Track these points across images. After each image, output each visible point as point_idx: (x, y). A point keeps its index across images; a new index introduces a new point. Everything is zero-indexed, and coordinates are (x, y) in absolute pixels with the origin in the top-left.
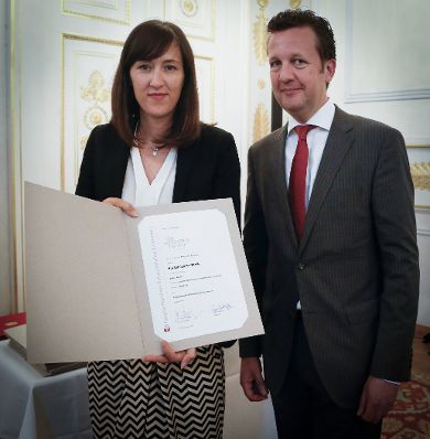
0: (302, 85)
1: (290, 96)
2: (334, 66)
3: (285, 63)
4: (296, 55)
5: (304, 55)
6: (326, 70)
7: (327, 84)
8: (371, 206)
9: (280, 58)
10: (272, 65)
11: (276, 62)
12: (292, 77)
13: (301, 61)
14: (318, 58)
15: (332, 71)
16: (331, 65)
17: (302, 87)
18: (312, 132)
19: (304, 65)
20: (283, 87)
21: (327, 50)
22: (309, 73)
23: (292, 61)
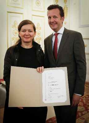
3: (52, 18)
7: (62, 23)
9: (51, 16)
10: (49, 18)
12: (54, 21)
13: (56, 17)
14: (60, 16)
15: (63, 20)
16: (63, 18)
17: (57, 23)
18: (59, 35)
19: (56, 18)
21: (62, 14)
22: (58, 20)
23: (54, 17)
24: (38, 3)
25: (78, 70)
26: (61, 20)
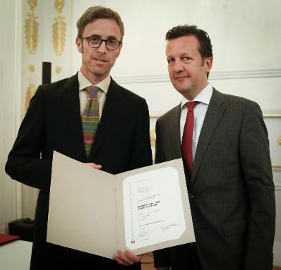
0: (189, 74)
1: (181, 81)
2: (212, 61)
3: (178, 60)
4: (184, 54)
5: (190, 55)
6: (205, 64)
7: (208, 74)
8: (239, 154)
9: (174, 57)
10: (169, 62)
11: (171, 60)
12: (182, 69)
13: (188, 58)
14: (200, 56)
15: (209, 65)
16: (209, 61)
17: (189, 76)
18: (198, 106)
19: (190, 61)
20: (176, 75)
21: (206, 50)
22: (193, 66)
23: (182, 58)
26: (203, 65)
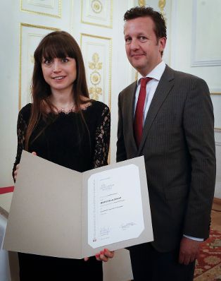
0: (144, 52)
1: (137, 59)
3: (134, 39)
4: (141, 34)
5: (146, 34)
6: (160, 44)
7: (162, 53)
9: (131, 36)
10: (126, 40)
11: (128, 39)
12: (138, 48)
13: (144, 38)
14: (155, 36)
15: (163, 45)
16: (163, 41)
17: (145, 54)
18: (150, 82)
19: (145, 40)
20: (133, 53)
21: (160, 32)
22: (148, 45)
23: (139, 37)
24: (97, 7)
25: (193, 175)
26: (157, 44)
